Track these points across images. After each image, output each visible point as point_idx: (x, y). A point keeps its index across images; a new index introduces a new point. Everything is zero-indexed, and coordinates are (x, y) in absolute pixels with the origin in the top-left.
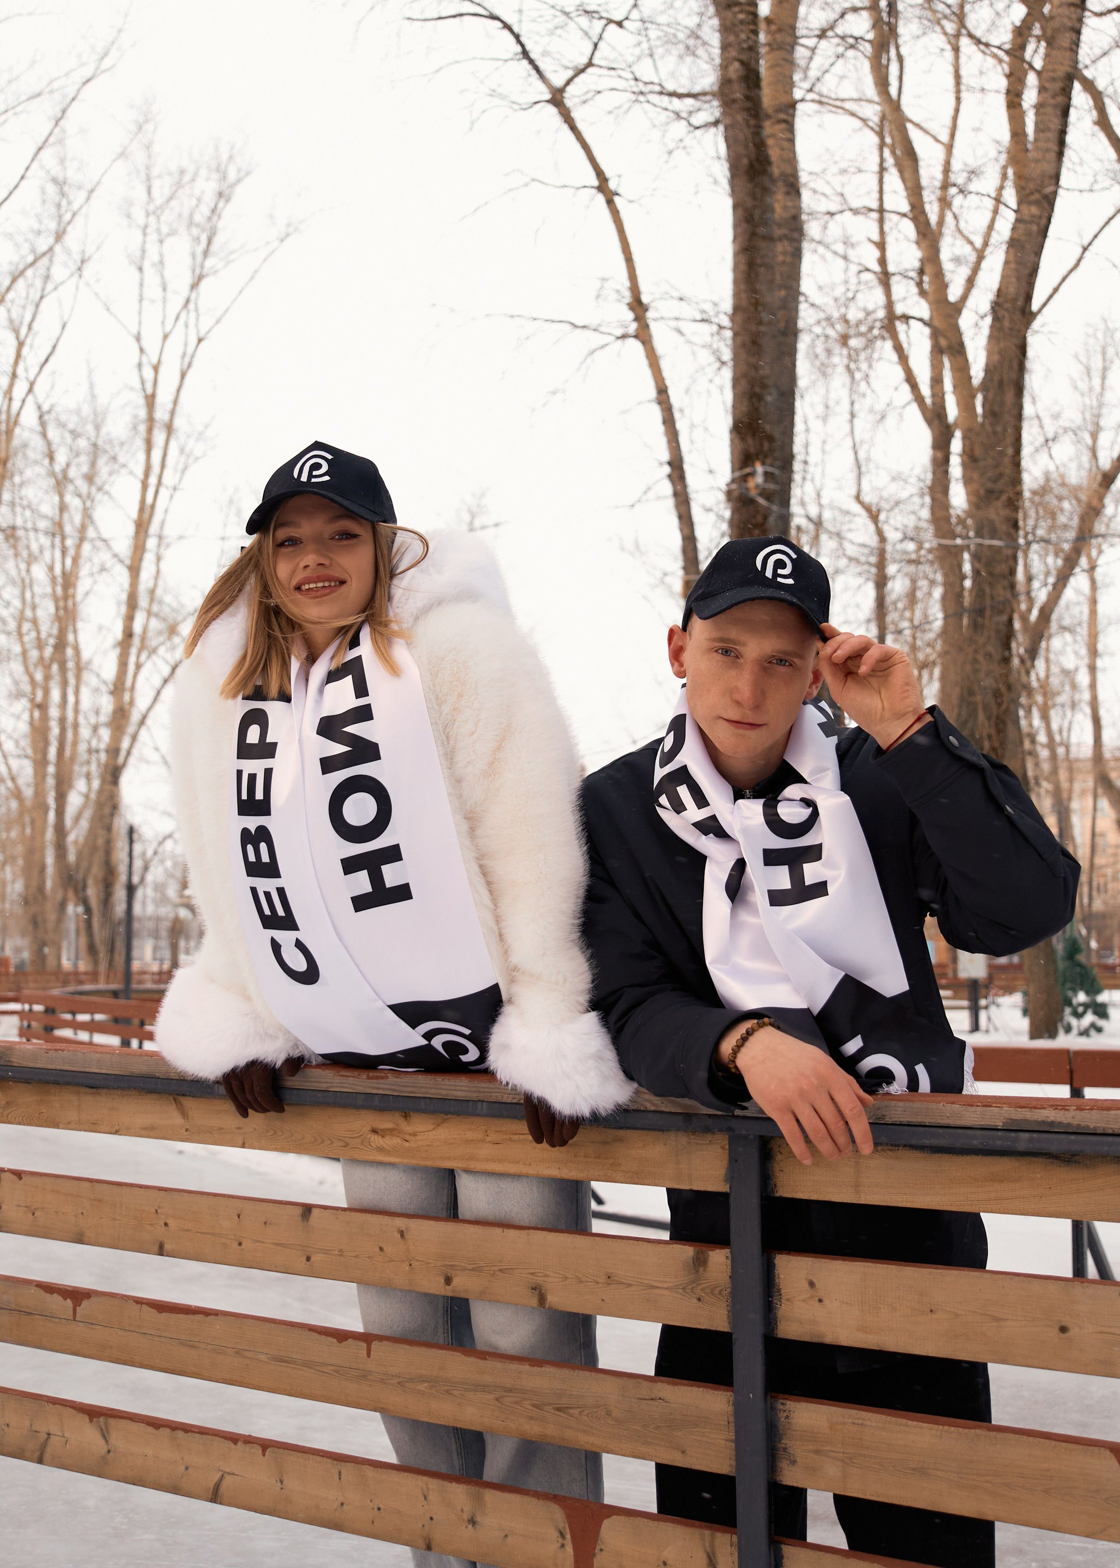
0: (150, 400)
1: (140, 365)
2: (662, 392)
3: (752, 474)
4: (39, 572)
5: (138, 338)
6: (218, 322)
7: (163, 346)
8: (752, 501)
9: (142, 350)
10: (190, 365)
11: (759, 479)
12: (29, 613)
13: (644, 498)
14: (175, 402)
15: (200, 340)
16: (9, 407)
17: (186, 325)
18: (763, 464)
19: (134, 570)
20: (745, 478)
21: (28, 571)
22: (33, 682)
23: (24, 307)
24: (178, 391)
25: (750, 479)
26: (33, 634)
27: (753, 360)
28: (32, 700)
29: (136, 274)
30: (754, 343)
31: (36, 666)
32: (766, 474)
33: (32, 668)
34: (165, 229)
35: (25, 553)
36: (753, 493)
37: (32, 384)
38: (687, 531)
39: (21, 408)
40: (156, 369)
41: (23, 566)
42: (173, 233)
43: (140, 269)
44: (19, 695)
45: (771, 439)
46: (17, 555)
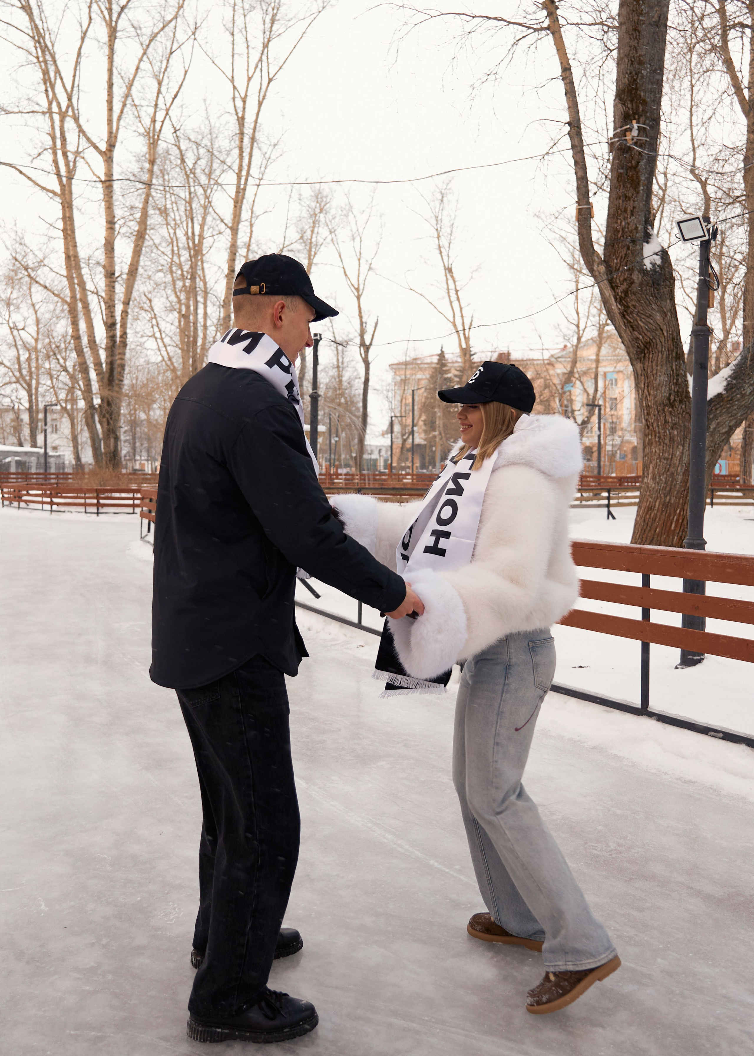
0: (241, 121)
1: (234, 98)
2: (566, 70)
3: (630, 130)
4: (180, 233)
5: (232, 80)
6: (281, 68)
7: (248, 84)
8: (630, 149)
9: (234, 87)
10: (264, 98)
11: (635, 133)
12: (176, 259)
13: (551, 151)
14: (256, 122)
15: (270, 80)
16: (154, 126)
17: (261, 70)
18: (638, 122)
19: (234, 230)
20: (624, 134)
21: (175, 233)
22: (179, 301)
23: (161, 62)
24: (258, 114)
25: (628, 133)
26: (179, 272)
27: (635, 43)
28: (179, 312)
29: (230, 38)
30: (635, 30)
31: (181, 291)
32: (639, 129)
33: (178, 294)
34: (247, 6)
35: (172, 223)
36: (630, 143)
37: (167, 111)
38: (580, 174)
39: (162, 127)
40: (244, 101)
41: (172, 231)
42: (253, 8)
43: (233, 34)
44: (172, 309)
45: (644, 103)
46: (168, 224)
